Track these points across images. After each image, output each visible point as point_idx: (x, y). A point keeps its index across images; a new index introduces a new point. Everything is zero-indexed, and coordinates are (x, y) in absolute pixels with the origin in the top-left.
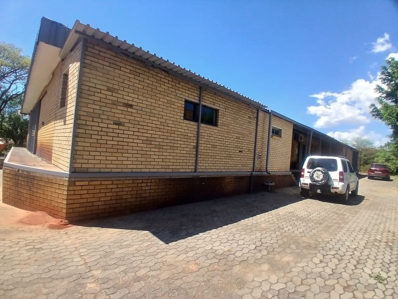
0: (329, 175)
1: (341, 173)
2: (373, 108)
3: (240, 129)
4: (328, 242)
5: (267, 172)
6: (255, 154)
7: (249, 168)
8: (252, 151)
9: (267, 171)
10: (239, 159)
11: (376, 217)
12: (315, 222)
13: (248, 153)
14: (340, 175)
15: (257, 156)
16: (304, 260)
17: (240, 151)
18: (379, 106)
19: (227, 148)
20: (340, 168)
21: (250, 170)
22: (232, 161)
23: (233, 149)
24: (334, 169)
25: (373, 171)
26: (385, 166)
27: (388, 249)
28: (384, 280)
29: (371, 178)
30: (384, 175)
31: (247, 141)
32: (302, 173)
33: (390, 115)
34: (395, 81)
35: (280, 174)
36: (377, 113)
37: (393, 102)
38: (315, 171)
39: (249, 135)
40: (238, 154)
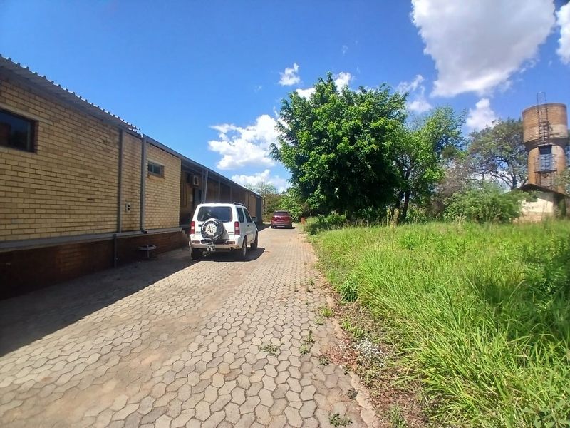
0: (223, 228)
1: (237, 224)
2: (273, 148)
3: (85, 160)
4: (214, 316)
5: (142, 231)
6: (119, 203)
7: (109, 227)
8: (113, 198)
9: (141, 229)
10: (89, 212)
11: (272, 270)
12: (203, 291)
13: (106, 201)
14: (235, 226)
15: (122, 206)
16: (176, 352)
17: (88, 199)
18: (279, 147)
19: (59, 193)
20: (235, 217)
21: (112, 230)
22: (74, 216)
23: (73, 195)
24: (229, 219)
25: (276, 219)
26: (286, 213)
27: (282, 307)
28: (276, 349)
29: (274, 227)
30: (286, 223)
31: (103, 183)
32: (192, 228)
33: (290, 158)
34: (295, 119)
35: (166, 231)
36: (276, 155)
37: (293, 142)
38: (207, 224)
39: (107, 172)
40: (85, 204)
